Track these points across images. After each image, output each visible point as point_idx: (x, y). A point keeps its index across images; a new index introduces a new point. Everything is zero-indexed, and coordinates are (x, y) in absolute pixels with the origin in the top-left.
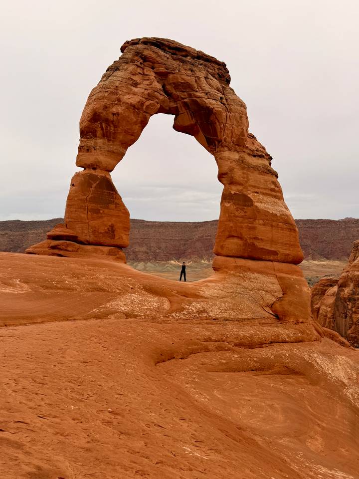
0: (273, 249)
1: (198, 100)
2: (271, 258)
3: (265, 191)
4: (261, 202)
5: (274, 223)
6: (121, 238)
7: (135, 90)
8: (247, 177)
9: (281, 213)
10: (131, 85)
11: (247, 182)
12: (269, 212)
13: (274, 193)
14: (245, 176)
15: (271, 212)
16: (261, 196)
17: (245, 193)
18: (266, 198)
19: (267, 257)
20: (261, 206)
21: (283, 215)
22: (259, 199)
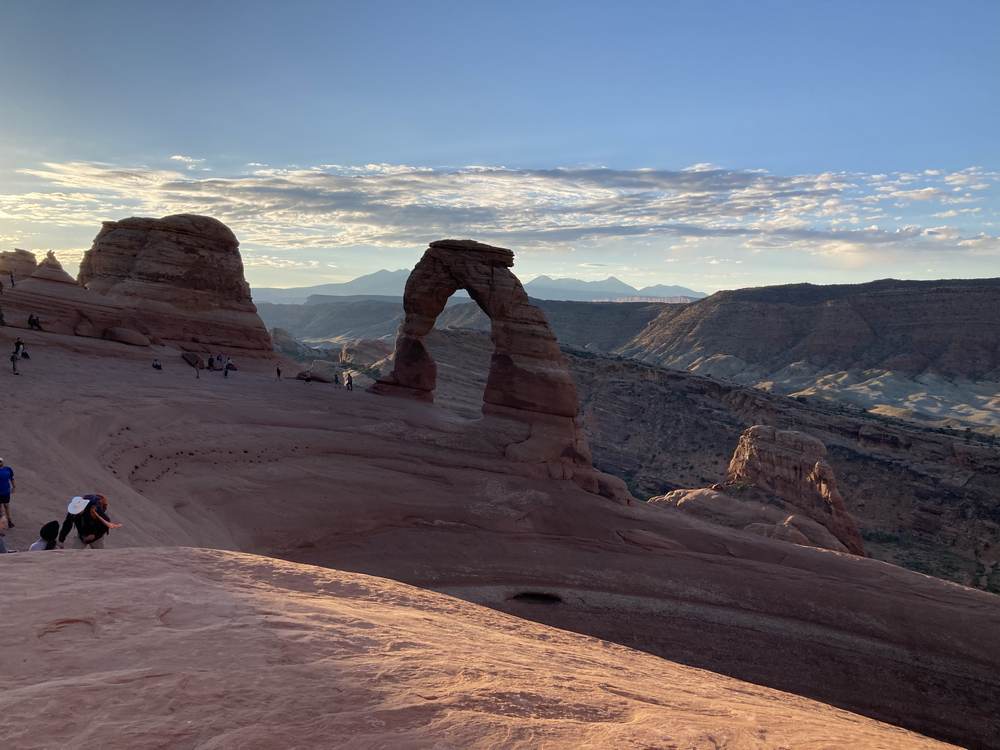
2: (530, 408)
3: (526, 352)
7: (427, 281)
8: (511, 341)
9: (539, 372)
11: (510, 345)
12: (525, 370)
13: (537, 354)
15: (529, 371)
17: (508, 354)
18: (525, 359)
19: (526, 407)
22: (518, 359)
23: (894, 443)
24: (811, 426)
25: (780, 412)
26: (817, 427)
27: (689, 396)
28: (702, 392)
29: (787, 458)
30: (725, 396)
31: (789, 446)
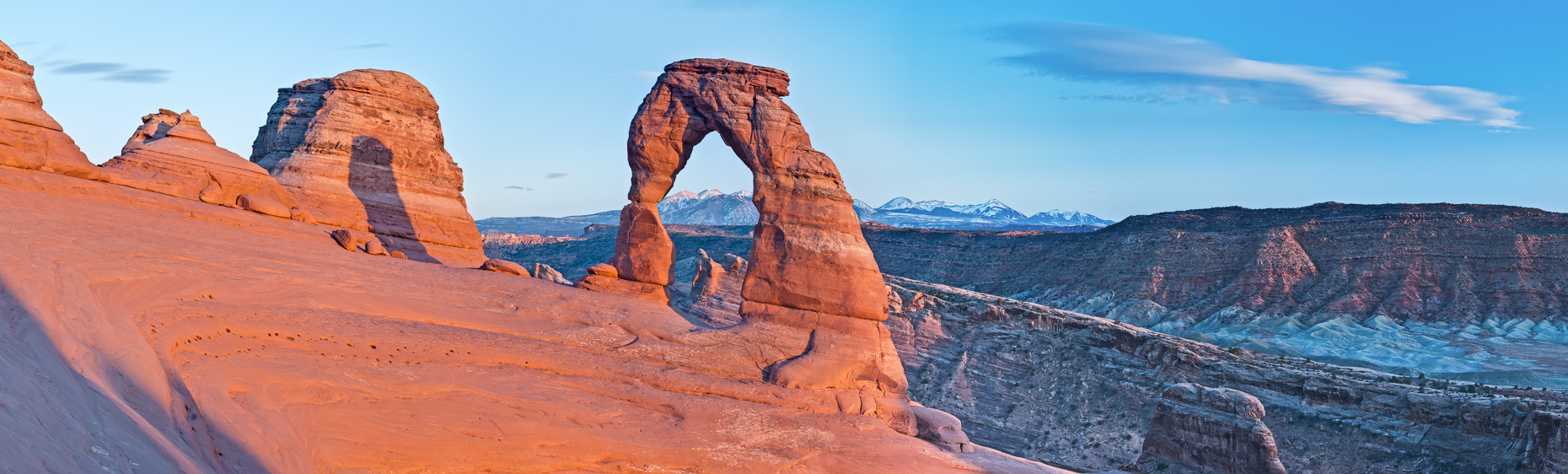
0: (813, 297)
2: (812, 307)
3: (805, 220)
4: (795, 236)
5: (809, 263)
6: (655, 274)
11: (781, 210)
12: (804, 248)
14: (779, 202)
15: (807, 249)
16: (798, 228)
17: (777, 224)
18: (803, 231)
19: (806, 306)
20: (795, 241)
21: (827, 252)
22: (794, 231)
23: (1344, 398)
24: (1246, 382)
25: (1208, 367)
26: (1253, 383)
27: (1093, 350)
28: (1108, 345)
29: (1217, 423)
30: (1139, 349)
31: (1219, 408)
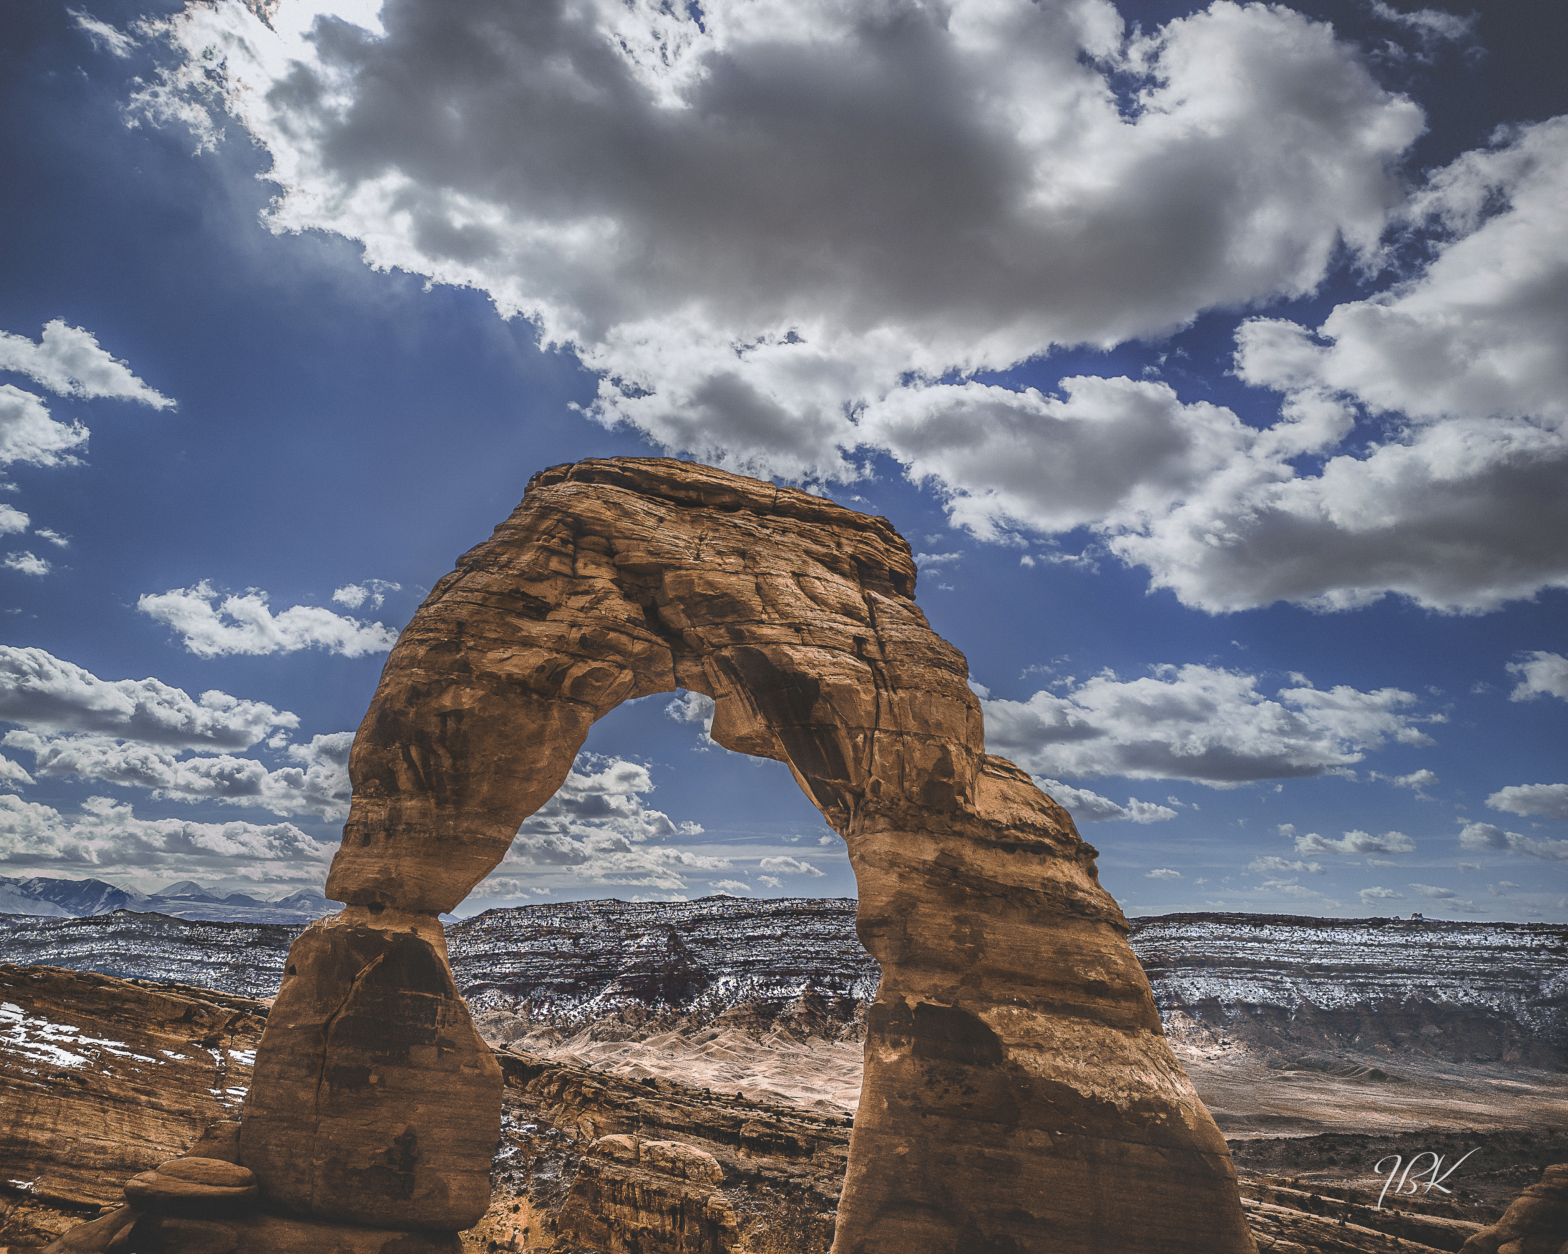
1: (767, 651)
4: (1039, 1046)
5: (1102, 1147)
7: (534, 628)
8: (976, 937)
9: (1136, 1096)
10: (520, 615)
11: (973, 955)
13: (1102, 1003)
14: (966, 930)
15: (1087, 1095)
16: (1041, 1020)
20: (1037, 1063)
21: (1146, 1104)
22: (1028, 1032)
29: (660, 1193)
30: (532, 1082)
